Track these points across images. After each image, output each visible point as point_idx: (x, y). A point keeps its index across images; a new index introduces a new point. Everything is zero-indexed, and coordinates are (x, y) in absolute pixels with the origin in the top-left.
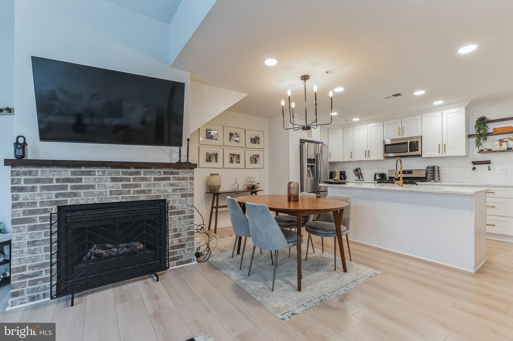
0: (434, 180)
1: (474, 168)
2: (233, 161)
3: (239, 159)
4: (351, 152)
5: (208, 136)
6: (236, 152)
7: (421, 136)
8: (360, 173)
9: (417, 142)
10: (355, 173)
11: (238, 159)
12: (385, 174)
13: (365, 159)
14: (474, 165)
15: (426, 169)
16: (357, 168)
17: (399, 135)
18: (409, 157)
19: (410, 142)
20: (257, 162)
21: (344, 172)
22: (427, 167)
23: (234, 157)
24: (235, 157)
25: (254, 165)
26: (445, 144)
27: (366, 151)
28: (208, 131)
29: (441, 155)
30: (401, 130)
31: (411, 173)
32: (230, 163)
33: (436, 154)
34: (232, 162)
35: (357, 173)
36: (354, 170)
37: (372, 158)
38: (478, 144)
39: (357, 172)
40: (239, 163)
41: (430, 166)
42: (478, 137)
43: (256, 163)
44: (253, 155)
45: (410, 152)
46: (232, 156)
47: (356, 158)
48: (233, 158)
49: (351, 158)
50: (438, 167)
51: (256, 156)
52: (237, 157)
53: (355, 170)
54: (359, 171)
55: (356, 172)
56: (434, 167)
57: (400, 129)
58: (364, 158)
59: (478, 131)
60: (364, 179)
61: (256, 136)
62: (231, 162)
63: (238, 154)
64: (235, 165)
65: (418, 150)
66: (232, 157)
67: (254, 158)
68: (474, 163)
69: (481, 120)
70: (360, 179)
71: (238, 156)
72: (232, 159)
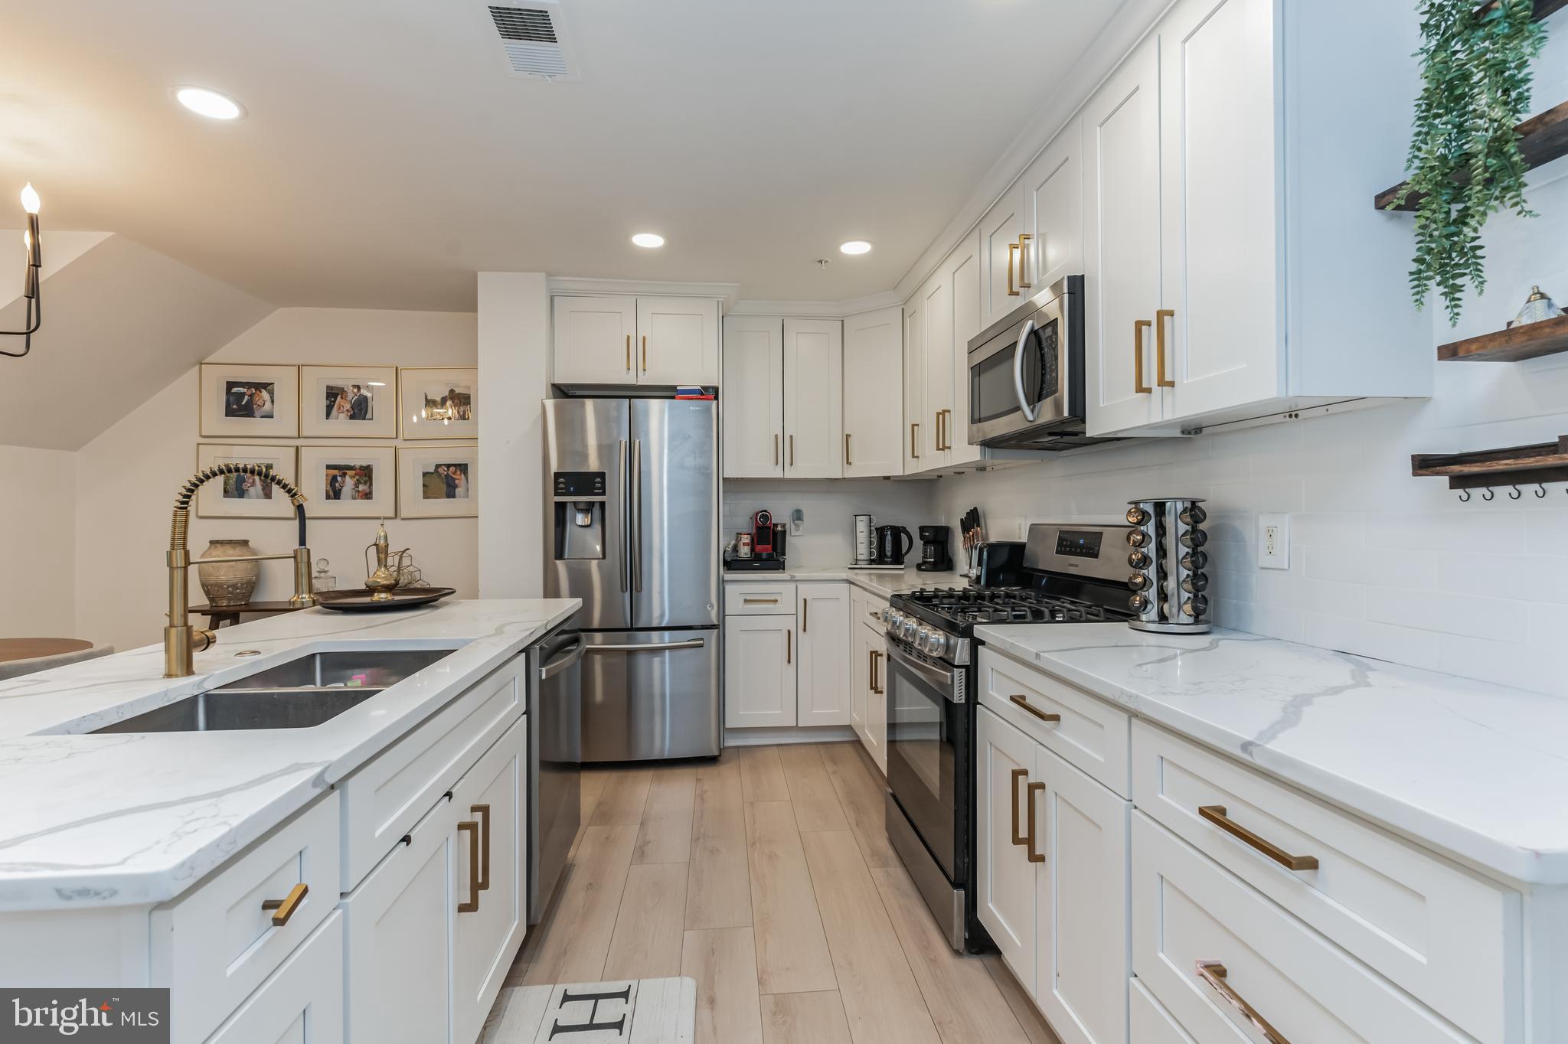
2: (340, 490)
3: (371, 484)
4: (914, 426)
5: (235, 407)
6: (356, 457)
7: (1085, 276)
8: (977, 536)
9: (1055, 327)
10: (965, 539)
11: (365, 483)
17: (1010, 293)
19: (1026, 338)
20: (457, 490)
21: (943, 530)
23: (344, 475)
24: (352, 477)
25: (441, 505)
26: (1163, 318)
27: (938, 415)
28: (235, 390)
29: (1156, 413)
31: (1096, 550)
32: (328, 497)
34: (334, 493)
36: (963, 518)
40: (371, 498)
41: (1141, 504)
43: (451, 494)
44: (438, 466)
46: (336, 472)
48: (339, 479)
49: (915, 456)
51: (452, 469)
52: (360, 476)
55: (968, 531)
57: (1017, 255)
61: (452, 391)
62: (331, 493)
63: (365, 464)
64: (348, 505)
66: (334, 478)
67: (440, 475)
71: (365, 474)
72: (337, 485)
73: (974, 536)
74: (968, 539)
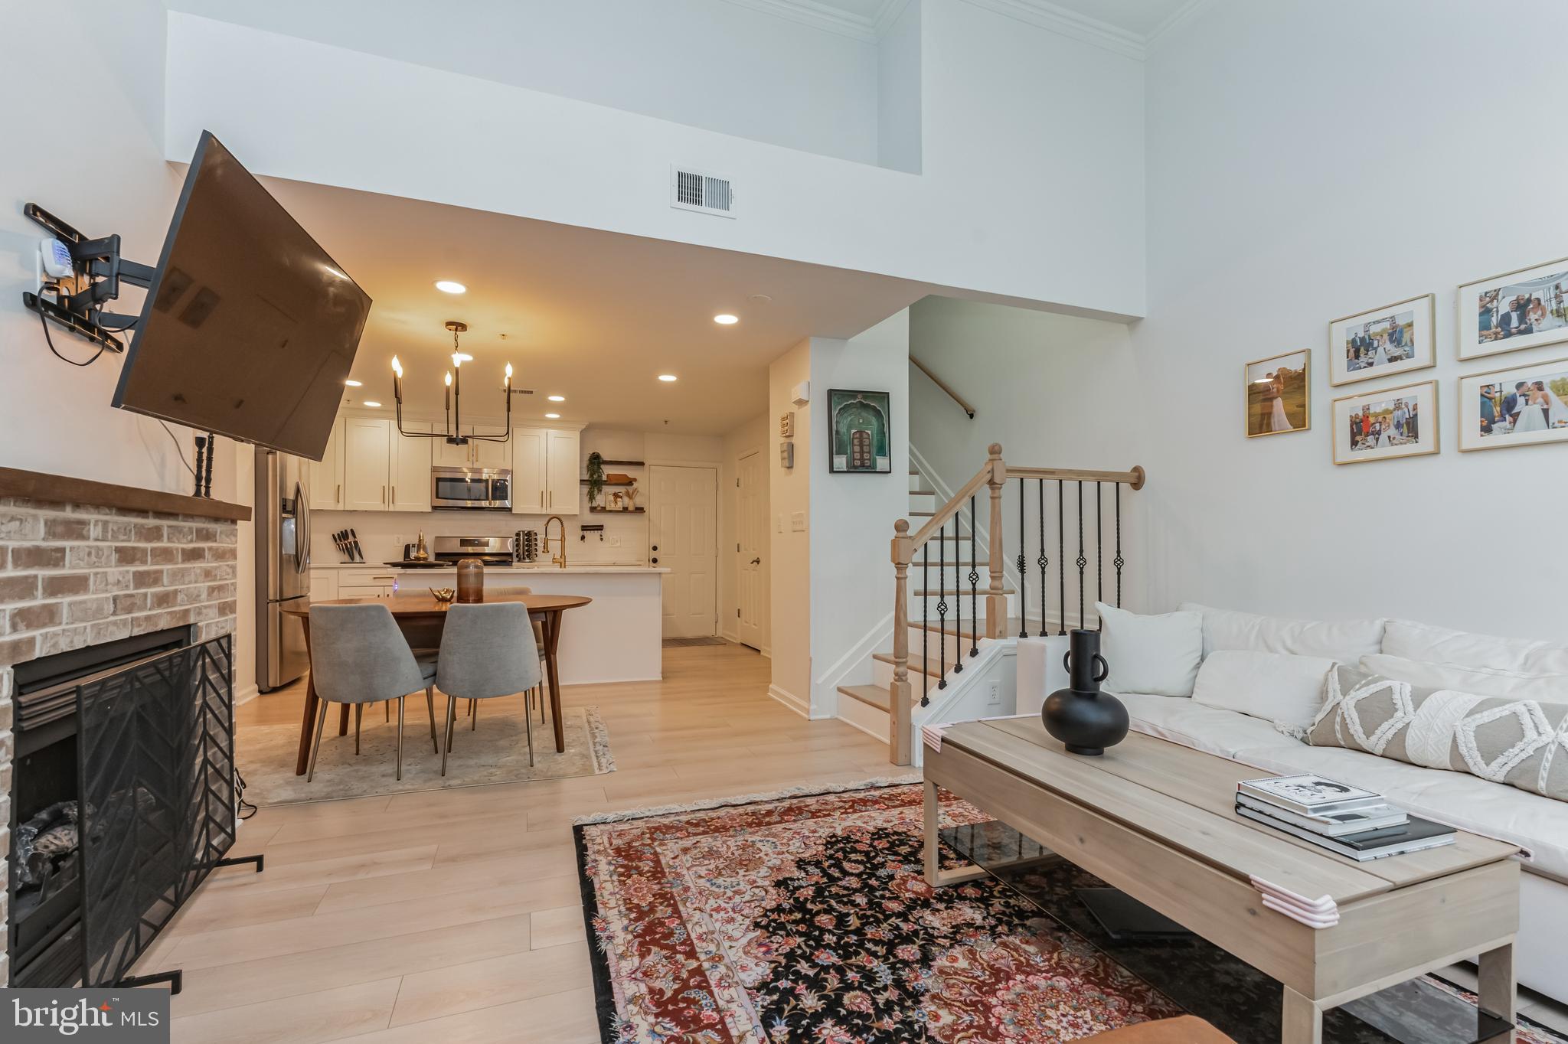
0: (528, 558)
1: (583, 538)
7: (512, 471)
8: (356, 543)
9: (506, 482)
10: (338, 544)
13: (381, 508)
14: (583, 532)
15: (517, 536)
16: (346, 531)
17: (469, 461)
18: (488, 510)
22: (518, 533)
26: (550, 492)
27: (384, 487)
29: (543, 512)
30: (473, 449)
31: (486, 544)
33: (535, 508)
35: (346, 545)
36: (333, 535)
37: (401, 505)
38: (592, 498)
39: (344, 540)
41: (523, 532)
42: (592, 484)
45: (492, 500)
47: (352, 504)
49: (337, 501)
50: (536, 533)
53: (338, 534)
54: (351, 539)
55: (341, 541)
56: (529, 534)
57: (471, 447)
58: (376, 505)
59: (591, 476)
60: (365, 560)
65: (506, 499)
68: (585, 528)
69: (595, 459)
70: (352, 559)
73: (350, 543)
74: (342, 545)
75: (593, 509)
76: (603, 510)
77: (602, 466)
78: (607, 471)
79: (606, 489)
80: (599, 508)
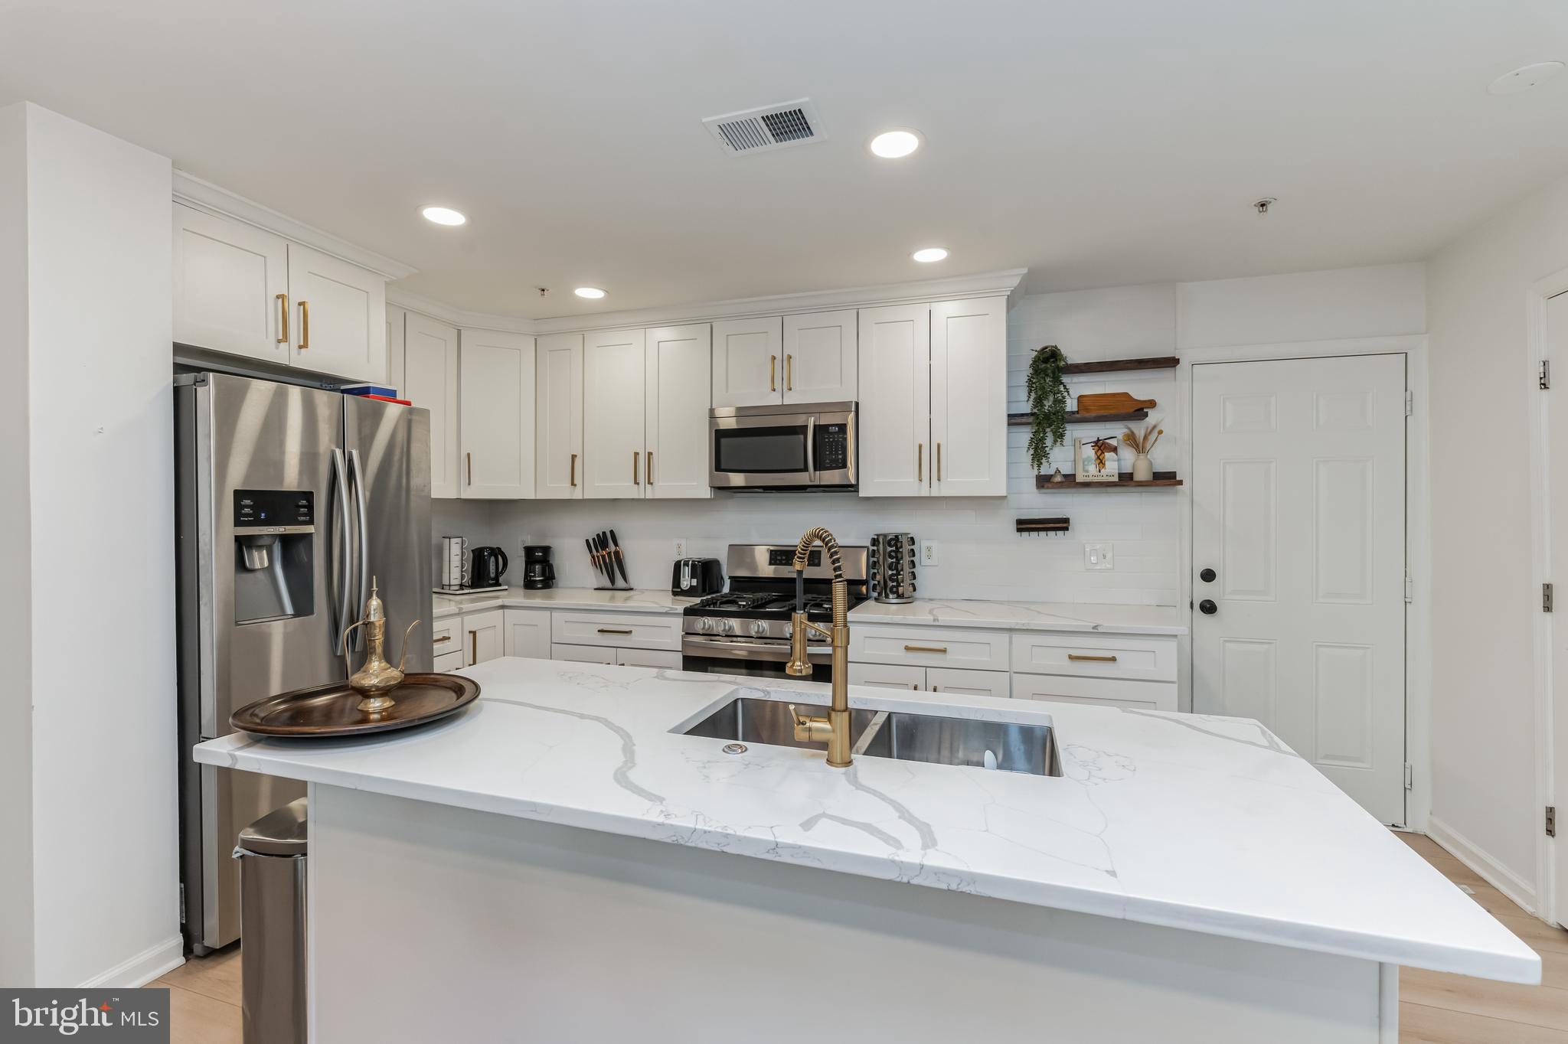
0: (900, 596)
1: (1021, 548)
4: (574, 457)
7: (857, 404)
8: (617, 553)
9: (843, 428)
10: (593, 557)
12: (718, 561)
13: (633, 493)
14: (1019, 533)
15: (868, 543)
16: (604, 533)
17: (774, 390)
18: (809, 490)
19: (815, 426)
21: (546, 550)
22: (874, 539)
26: (939, 446)
27: (636, 454)
29: (925, 492)
30: (782, 366)
31: (816, 561)
33: (906, 485)
35: (603, 557)
36: (587, 541)
37: (665, 487)
38: (1039, 453)
39: (602, 550)
41: (885, 536)
42: (1040, 423)
45: (815, 469)
47: (595, 487)
49: (573, 484)
50: (912, 539)
53: (594, 539)
54: (612, 548)
55: (597, 551)
56: (897, 540)
57: (778, 362)
58: (626, 490)
59: (1039, 402)
60: (631, 583)
65: (844, 466)
68: (1023, 526)
69: (1046, 361)
70: (612, 581)
73: (609, 554)
74: (598, 557)
75: (1043, 482)
76: (1070, 482)
77: (1065, 379)
78: (1078, 388)
79: (1076, 432)
80: (1058, 479)
